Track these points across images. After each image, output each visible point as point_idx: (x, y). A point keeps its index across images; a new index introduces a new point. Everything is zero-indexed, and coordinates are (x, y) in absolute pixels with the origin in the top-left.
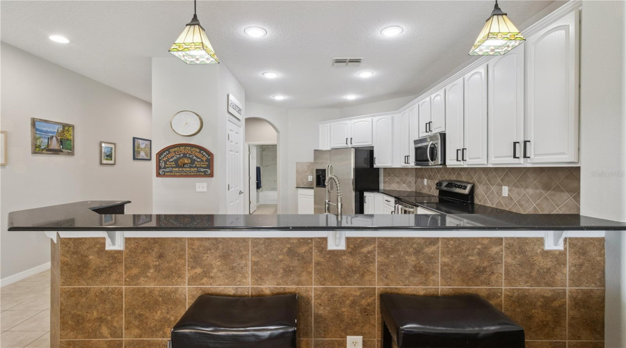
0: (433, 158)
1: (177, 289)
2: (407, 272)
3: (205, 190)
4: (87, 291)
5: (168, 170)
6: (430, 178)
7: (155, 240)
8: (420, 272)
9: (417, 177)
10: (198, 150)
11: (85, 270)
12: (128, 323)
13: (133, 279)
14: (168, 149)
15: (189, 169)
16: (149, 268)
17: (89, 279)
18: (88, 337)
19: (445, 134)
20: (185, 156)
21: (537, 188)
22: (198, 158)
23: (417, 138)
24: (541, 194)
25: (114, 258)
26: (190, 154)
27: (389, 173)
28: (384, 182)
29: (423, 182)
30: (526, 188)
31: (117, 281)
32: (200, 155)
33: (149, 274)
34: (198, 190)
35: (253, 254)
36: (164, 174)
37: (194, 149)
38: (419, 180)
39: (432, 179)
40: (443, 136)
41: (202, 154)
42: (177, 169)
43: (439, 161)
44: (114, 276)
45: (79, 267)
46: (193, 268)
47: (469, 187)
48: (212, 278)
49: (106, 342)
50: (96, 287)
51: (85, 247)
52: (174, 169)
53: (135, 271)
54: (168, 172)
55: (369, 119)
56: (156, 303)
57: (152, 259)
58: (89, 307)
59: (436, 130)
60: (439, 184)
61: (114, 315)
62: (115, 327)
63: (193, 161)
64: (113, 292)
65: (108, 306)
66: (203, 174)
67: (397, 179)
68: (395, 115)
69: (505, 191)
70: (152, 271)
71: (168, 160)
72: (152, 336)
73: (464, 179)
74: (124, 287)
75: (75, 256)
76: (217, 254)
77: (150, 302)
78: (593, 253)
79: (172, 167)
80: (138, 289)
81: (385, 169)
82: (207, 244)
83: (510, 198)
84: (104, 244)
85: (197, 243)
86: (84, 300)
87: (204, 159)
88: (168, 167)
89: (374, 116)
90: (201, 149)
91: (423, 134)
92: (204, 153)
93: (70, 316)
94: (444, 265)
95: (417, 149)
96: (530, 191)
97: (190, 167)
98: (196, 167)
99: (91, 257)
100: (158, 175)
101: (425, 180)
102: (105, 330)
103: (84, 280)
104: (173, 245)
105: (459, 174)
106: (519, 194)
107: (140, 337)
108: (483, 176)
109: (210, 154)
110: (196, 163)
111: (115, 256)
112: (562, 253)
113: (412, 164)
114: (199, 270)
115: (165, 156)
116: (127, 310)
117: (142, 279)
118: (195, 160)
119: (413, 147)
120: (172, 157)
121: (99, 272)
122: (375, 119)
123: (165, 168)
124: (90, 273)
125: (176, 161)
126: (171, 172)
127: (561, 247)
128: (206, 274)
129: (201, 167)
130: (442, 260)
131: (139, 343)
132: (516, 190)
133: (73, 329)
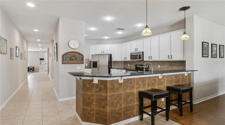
0: (140, 58)
1: (134, 91)
2: (170, 82)
3: (80, 68)
4: (114, 95)
5: (67, 61)
7: (129, 79)
10: (78, 54)
11: (114, 89)
12: (124, 102)
13: (125, 90)
14: (67, 53)
15: (75, 61)
16: (128, 86)
17: (115, 91)
18: (115, 108)
20: (73, 56)
21: (168, 65)
22: (79, 57)
24: (169, 67)
25: (121, 85)
26: (75, 56)
28: (113, 66)
29: (127, 65)
30: (165, 65)
31: (121, 91)
32: (79, 56)
33: (128, 88)
34: (77, 69)
35: (147, 81)
36: (65, 63)
37: (77, 54)
39: (132, 64)
40: (143, 52)
41: (80, 55)
42: (70, 61)
44: (120, 90)
45: (112, 88)
46: (137, 85)
47: (147, 66)
48: (140, 87)
49: (119, 108)
50: (117, 93)
51: (114, 82)
52: (69, 61)
53: (125, 88)
54: (67, 62)
55: (110, 45)
56: (130, 95)
57: (129, 84)
58: (115, 99)
59: (140, 51)
60: (136, 65)
61: (121, 100)
62: (121, 104)
63: (76, 58)
64: (120, 94)
65: (119, 98)
66: (80, 63)
67: (118, 65)
68: (119, 45)
69: (159, 66)
70: (129, 87)
71: (67, 58)
72: (129, 104)
74: (123, 92)
75: (112, 85)
76: (141, 81)
77: (128, 95)
79: (68, 60)
80: (126, 92)
82: (139, 79)
83: (160, 68)
84: (118, 81)
85: (138, 79)
86: (114, 97)
87: (81, 57)
88: (67, 60)
89: (112, 44)
90: (79, 54)
91: (134, 52)
92: (81, 55)
93: (110, 103)
95: (132, 56)
96: (166, 66)
97: (75, 60)
98: (77, 60)
99: (115, 85)
100: (63, 63)
101: (129, 65)
102: (118, 105)
103: (114, 92)
104: (133, 80)
106: (163, 67)
107: (126, 105)
109: (83, 56)
110: (78, 59)
111: (121, 84)
113: (128, 60)
114: (138, 86)
115: (66, 56)
116: (123, 98)
117: (127, 90)
118: (77, 58)
119: (129, 55)
120: (69, 56)
121: (117, 89)
122: (112, 45)
123: (66, 60)
124: (115, 89)
125: (70, 58)
126: (68, 62)
127: (187, 75)
128: (139, 87)
129: (80, 60)
130: (174, 79)
131: (126, 107)
132: (162, 66)
133: (111, 106)
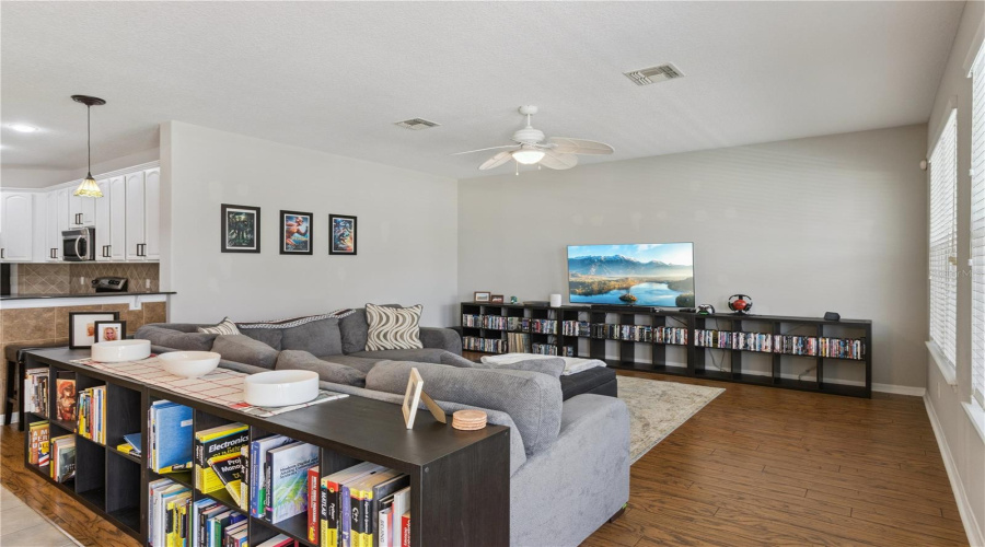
0: (83, 252)
2: (29, 331)
6: (87, 276)
8: (39, 330)
9: (72, 275)
19: (94, 230)
23: (67, 230)
27: (27, 270)
29: (79, 281)
38: (74, 279)
39: (90, 277)
40: (93, 231)
43: (88, 256)
47: (122, 282)
59: (86, 224)
60: (96, 282)
67: (41, 279)
69: (148, 283)
73: (120, 275)
78: (159, 310)
81: (21, 265)
83: (151, 289)
89: (2, 191)
91: (73, 226)
94: (59, 324)
95: (65, 242)
101: (82, 279)
105: (116, 270)
108: (135, 272)
112: (140, 312)
113: (60, 258)
119: (61, 239)
127: (139, 308)
130: (57, 321)
